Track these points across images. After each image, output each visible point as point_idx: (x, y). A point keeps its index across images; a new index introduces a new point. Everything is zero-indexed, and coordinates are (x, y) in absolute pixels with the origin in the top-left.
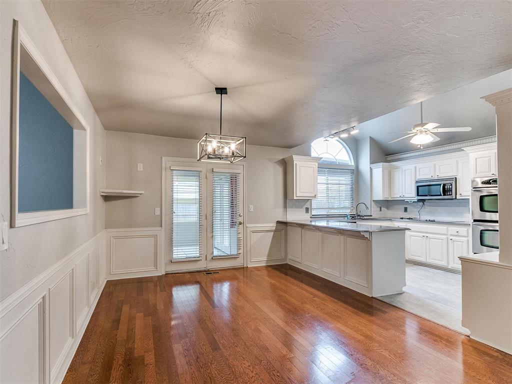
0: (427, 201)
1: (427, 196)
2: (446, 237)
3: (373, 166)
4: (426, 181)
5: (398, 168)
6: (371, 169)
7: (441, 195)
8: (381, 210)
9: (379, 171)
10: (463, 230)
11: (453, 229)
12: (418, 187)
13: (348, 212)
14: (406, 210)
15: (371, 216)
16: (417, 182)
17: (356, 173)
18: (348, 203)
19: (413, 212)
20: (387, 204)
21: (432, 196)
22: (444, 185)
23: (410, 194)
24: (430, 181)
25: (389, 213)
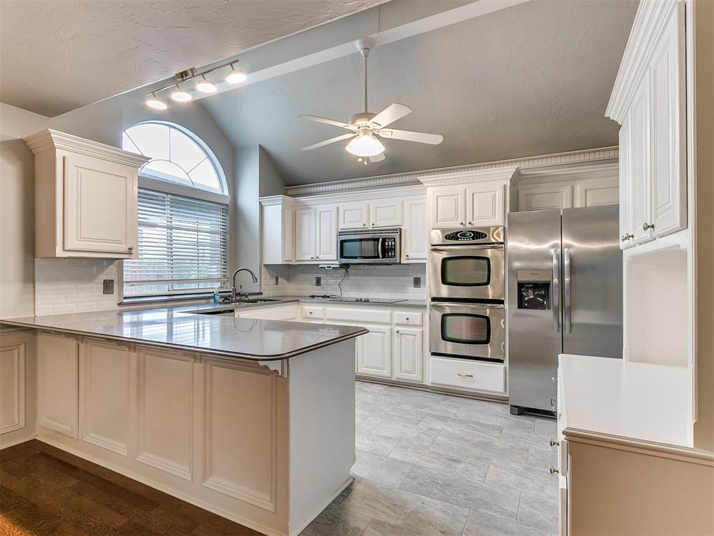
0: (351, 267)
1: (356, 258)
2: (389, 327)
3: (265, 200)
4: (356, 232)
5: (307, 207)
6: (261, 207)
7: (378, 257)
8: (277, 283)
9: (275, 210)
10: (415, 315)
11: (400, 315)
12: (342, 242)
13: (216, 287)
14: (318, 282)
15: (261, 294)
16: (340, 234)
17: (232, 213)
18: (215, 271)
19: (331, 285)
20: (287, 271)
21: (364, 258)
22: (384, 240)
23: (328, 254)
24: (361, 232)
25: (290, 288)
